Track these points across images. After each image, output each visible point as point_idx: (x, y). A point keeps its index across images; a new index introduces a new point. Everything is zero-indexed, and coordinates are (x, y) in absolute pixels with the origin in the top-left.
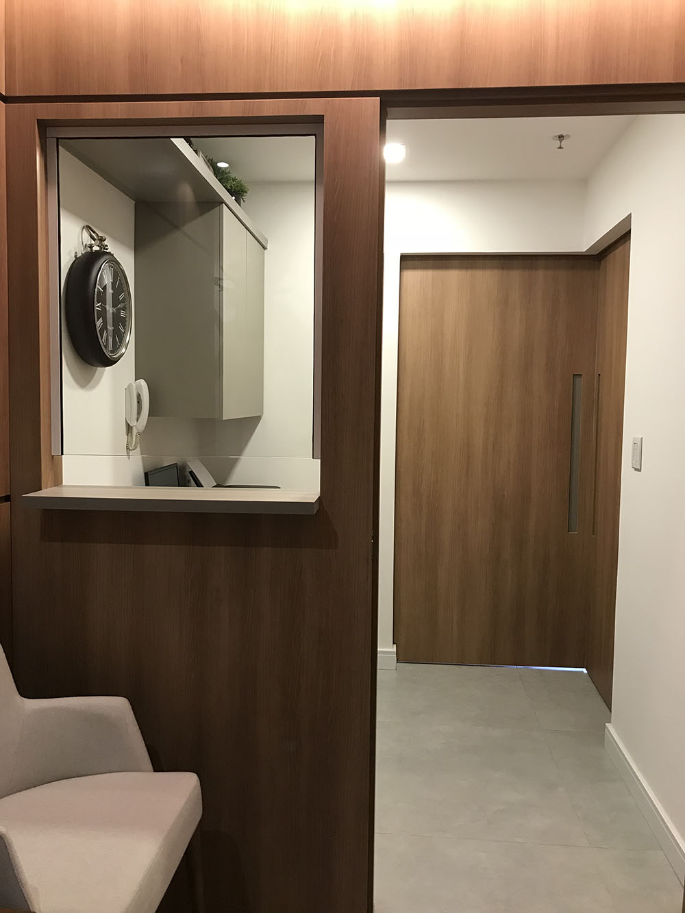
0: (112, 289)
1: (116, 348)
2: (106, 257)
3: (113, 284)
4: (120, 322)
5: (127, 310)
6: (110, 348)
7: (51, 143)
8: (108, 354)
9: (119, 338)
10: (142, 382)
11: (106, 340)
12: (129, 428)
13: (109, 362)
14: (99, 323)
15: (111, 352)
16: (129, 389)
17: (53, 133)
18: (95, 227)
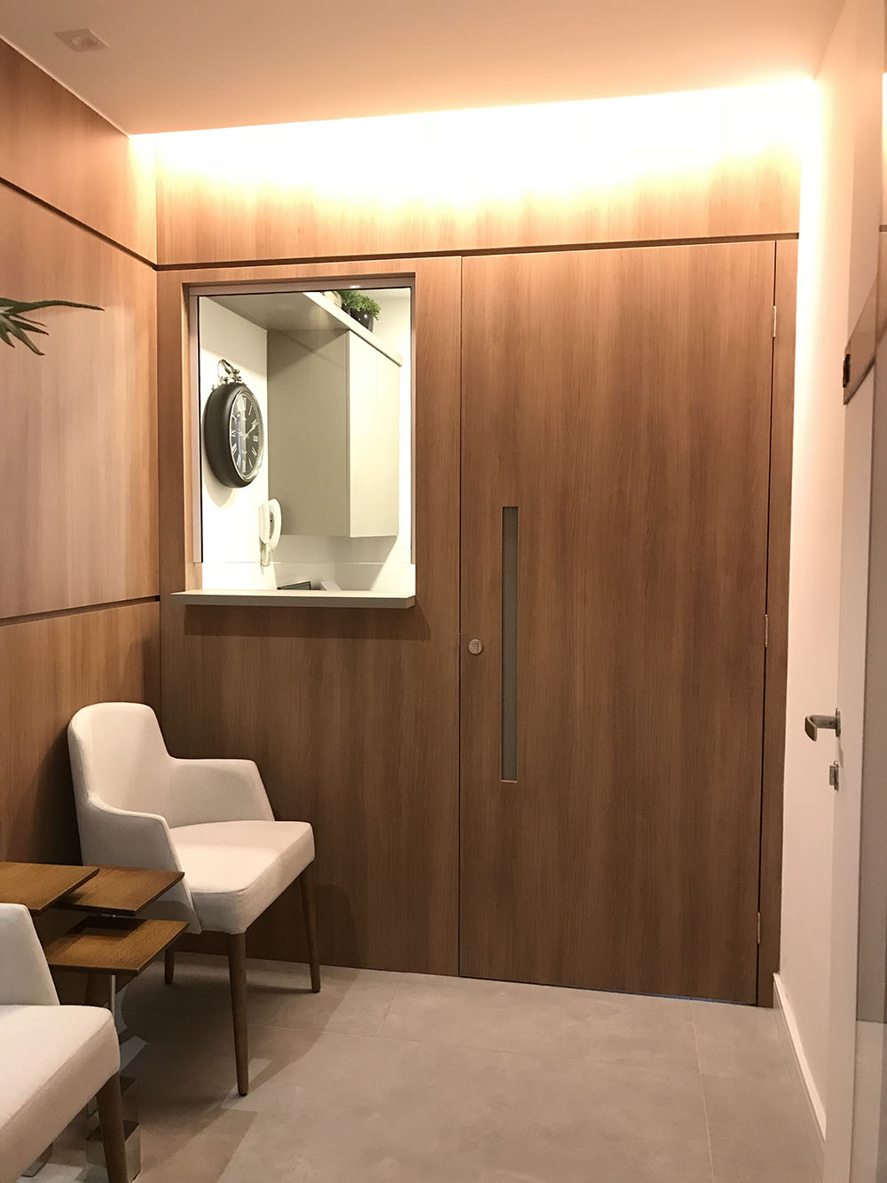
0: (246, 417)
1: (249, 470)
2: (240, 388)
3: (247, 412)
4: (252, 446)
5: (260, 435)
6: (244, 471)
7: (193, 300)
8: (242, 476)
9: (252, 460)
10: (275, 503)
11: (240, 463)
12: (263, 545)
13: (242, 483)
14: (233, 449)
15: (245, 474)
16: (262, 508)
17: (193, 292)
18: (231, 360)
